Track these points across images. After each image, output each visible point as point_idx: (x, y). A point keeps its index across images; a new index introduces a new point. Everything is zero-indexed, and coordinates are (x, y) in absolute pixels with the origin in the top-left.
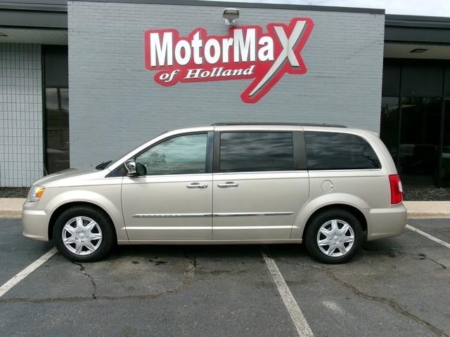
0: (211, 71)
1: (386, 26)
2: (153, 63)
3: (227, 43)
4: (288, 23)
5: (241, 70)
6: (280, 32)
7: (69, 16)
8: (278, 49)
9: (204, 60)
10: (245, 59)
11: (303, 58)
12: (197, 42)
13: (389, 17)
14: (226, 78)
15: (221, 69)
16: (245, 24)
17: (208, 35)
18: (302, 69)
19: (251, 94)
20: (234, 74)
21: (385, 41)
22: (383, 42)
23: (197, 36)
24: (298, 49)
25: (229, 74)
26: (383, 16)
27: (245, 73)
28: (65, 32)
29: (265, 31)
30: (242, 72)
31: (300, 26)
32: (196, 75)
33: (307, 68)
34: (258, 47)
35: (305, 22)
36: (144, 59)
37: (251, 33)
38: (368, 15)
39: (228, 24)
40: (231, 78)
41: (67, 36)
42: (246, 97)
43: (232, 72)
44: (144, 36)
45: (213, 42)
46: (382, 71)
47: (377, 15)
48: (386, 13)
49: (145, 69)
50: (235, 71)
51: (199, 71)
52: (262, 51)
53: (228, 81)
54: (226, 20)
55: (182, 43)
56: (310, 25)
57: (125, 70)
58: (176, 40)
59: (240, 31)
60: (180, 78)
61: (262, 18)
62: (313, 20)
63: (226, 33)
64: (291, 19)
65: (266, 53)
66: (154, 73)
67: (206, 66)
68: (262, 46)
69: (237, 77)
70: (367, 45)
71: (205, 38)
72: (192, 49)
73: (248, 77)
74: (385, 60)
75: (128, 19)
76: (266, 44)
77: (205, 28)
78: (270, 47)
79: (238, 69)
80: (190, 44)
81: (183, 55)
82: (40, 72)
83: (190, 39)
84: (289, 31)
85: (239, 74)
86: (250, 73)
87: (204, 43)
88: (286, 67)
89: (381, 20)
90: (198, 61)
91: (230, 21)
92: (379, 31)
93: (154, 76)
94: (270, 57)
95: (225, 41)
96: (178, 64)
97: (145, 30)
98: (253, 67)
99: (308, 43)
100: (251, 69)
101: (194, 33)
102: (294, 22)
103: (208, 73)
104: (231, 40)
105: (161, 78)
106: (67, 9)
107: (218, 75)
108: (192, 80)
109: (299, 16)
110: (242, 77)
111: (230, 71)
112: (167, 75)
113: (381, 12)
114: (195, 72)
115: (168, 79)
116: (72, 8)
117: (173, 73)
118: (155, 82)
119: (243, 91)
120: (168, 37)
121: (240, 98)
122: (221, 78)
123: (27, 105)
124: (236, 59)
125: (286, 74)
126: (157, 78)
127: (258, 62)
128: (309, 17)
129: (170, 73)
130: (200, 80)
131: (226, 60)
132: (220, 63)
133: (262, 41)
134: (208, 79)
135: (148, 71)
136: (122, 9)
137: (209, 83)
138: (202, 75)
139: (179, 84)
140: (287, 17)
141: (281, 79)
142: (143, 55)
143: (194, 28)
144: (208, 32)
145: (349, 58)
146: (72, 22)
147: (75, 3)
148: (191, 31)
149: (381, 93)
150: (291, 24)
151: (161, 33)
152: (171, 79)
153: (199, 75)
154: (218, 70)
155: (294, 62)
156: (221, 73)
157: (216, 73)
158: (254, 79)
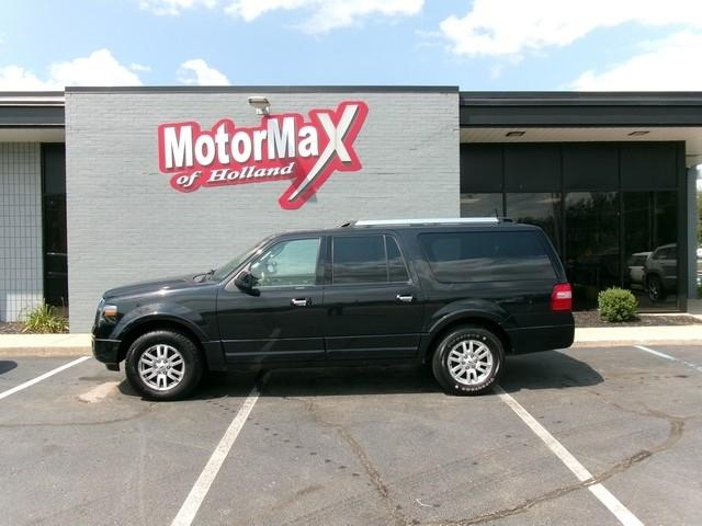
0: (240, 172)
1: (461, 106)
2: (169, 164)
3: (259, 136)
4: (335, 108)
5: (277, 169)
6: (325, 119)
7: (67, 111)
8: (323, 140)
9: (231, 158)
10: (282, 155)
11: (356, 151)
12: (222, 136)
13: (463, 95)
14: (260, 179)
15: (252, 168)
16: (281, 112)
17: (236, 128)
18: (354, 165)
19: (291, 198)
20: (269, 174)
21: (461, 125)
22: (458, 128)
23: (221, 129)
24: (349, 139)
25: (262, 174)
26: (457, 96)
27: (283, 172)
28: (62, 131)
29: (307, 119)
30: (279, 171)
31: (350, 112)
32: (222, 177)
33: (361, 163)
34: (298, 139)
35: (356, 106)
37: (289, 123)
38: (438, 95)
39: (261, 113)
40: (264, 179)
41: (64, 135)
42: (286, 203)
43: (266, 172)
44: (157, 131)
45: (242, 136)
46: (458, 162)
47: (449, 95)
48: (461, 90)
49: (159, 172)
50: (270, 171)
51: (225, 171)
52: (303, 144)
54: (258, 110)
55: (204, 139)
56: (362, 111)
59: (275, 121)
60: (202, 181)
61: (302, 103)
62: (368, 104)
64: (338, 104)
65: (308, 147)
66: (171, 176)
67: (234, 165)
68: (303, 138)
69: (272, 178)
70: (438, 131)
71: (231, 130)
72: (216, 145)
73: (286, 177)
74: (461, 145)
75: (137, 112)
76: (308, 135)
77: (233, 120)
78: (314, 139)
79: (274, 167)
80: (214, 139)
81: (205, 152)
83: (213, 133)
84: (336, 118)
85: (276, 173)
86: (289, 171)
87: (231, 138)
88: (334, 163)
89: (454, 99)
90: (224, 159)
91: (263, 110)
92: (452, 113)
93: (170, 179)
94: (314, 151)
95: (257, 134)
96: (199, 164)
97: (159, 125)
98: (292, 164)
99: (362, 133)
100: (290, 168)
101: (218, 125)
102: (343, 107)
103: (237, 174)
104: (264, 132)
105: (179, 181)
106: (63, 103)
107: (249, 175)
108: (217, 183)
109: (349, 100)
110: (278, 177)
111: (264, 170)
112: (186, 179)
113: (454, 89)
114: (220, 173)
115: (187, 182)
116: (70, 102)
117: (194, 176)
118: (171, 187)
119: (281, 195)
120: (186, 132)
121: (277, 202)
122: (252, 179)
123: (23, 218)
124: (271, 156)
125: (336, 171)
126: (173, 182)
127: (298, 159)
128: (361, 100)
129: (189, 175)
131: (258, 157)
132: (250, 161)
133: (303, 133)
137: (238, 187)
139: (202, 189)
140: (333, 100)
141: (330, 178)
142: (157, 154)
143: (217, 120)
144: (235, 123)
145: (415, 149)
146: (70, 118)
147: (73, 95)
148: (214, 124)
149: (459, 191)
150: (338, 110)
151: (178, 127)
152: (190, 183)
153: (226, 177)
154: (248, 170)
155: (344, 156)
156: (253, 173)
157: (246, 174)
158: (294, 179)
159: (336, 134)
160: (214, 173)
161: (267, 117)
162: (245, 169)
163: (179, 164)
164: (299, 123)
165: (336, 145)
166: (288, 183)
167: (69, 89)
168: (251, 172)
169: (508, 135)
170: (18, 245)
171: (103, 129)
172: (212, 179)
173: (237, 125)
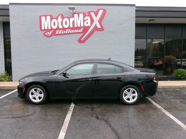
0: (66, 31)
1: (136, 11)
2: (43, 28)
3: (72, 20)
4: (96, 11)
5: (77, 30)
6: (93, 14)
7: (10, 11)
8: (92, 21)
9: (63, 26)
10: (79, 26)
11: (103, 25)
12: (60, 20)
15: (69, 30)
16: (79, 12)
17: (64, 17)
18: (102, 29)
19: (82, 40)
21: (136, 17)
23: (60, 17)
24: (100, 21)
25: (73, 32)
27: (79, 31)
28: (8, 17)
29: (87, 14)
30: (78, 31)
31: (101, 12)
32: (60, 33)
33: (104, 28)
34: (84, 21)
35: (103, 10)
36: (39, 27)
37: (81, 15)
38: (129, 7)
40: (74, 33)
41: (9, 19)
42: (80, 41)
43: (74, 31)
44: (39, 18)
45: (66, 19)
46: (135, 29)
47: (132, 7)
48: (136, 6)
49: (40, 31)
50: (75, 31)
51: (61, 31)
52: (86, 22)
53: (73, 35)
54: (71, 11)
55: (54, 20)
56: (105, 12)
57: (32, 31)
59: (77, 14)
60: (54, 34)
61: (86, 9)
62: (106, 10)
63: (71, 16)
65: (87, 23)
66: (43, 32)
67: (64, 29)
68: (85, 20)
69: (76, 33)
70: (129, 19)
71: (63, 18)
72: (58, 22)
73: (80, 33)
74: (136, 24)
75: (32, 11)
76: (87, 19)
77: (63, 14)
78: (89, 21)
79: (77, 29)
80: (57, 20)
81: (54, 25)
83: (57, 18)
84: (96, 14)
86: (81, 31)
87: (63, 20)
89: (134, 9)
91: (73, 11)
92: (133, 13)
93: (43, 33)
94: (89, 24)
95: (71, 19)
96: (52, 28)
97: (40, 15)
98: (82, 29)
99: (104, 19)
100: (82, 30)
101: (59, 16)
102: (98, 10)
103: (65, 32)
104: (73, 18)
105: (46, 34)
106: (9, 8)
107: (69, 32)
108: (59, 35)
109: (101, 8)
111: (73, 31)
112: (49, 33)
113: (134, 5)
114: (59, 31)
115: (49, 34)
116: (11, 8)
117: (51, 32)
118: (43, 36)
120: (48, 18)
121: (77, 41)
122: (70, 33)
124: (76, 26)
125: (96, 31)
126: (44, 34)
127: (84, 27)
128: (104, 8)
129: (49, 32)
131: (71, 26)
132: (69, 28)
133: (86, 18)
134: (65, 34)
136: (31, 7)
137: (65, 36)
138: (62, 33)
139: (53, 36)
140: (96, 8)
141: (94, 33)
142: (39, 25)
143: (59, 14)
144: (64, 15)
145: (121, 24)
146: (11, 13)
147: (12, 6)
148: (57, 15)
149: (135, 38)
150: (97, 12)
151: (46, 16)
152: (50, 34)
155: (99, 26)
156: (70, 31)
157: (68, 31)
158: (83, 33)
160: (57, 31)
161: (74, 13)
162: (67, 30)
163: (46, 28)
164: (85, 16)
165: (96, 23)
166: (81, 35)
167: (11, 4)
168: (69, 31)
169: (150, 20)
171: (22, 17)
172: (57, 33)
173: (65, 16)
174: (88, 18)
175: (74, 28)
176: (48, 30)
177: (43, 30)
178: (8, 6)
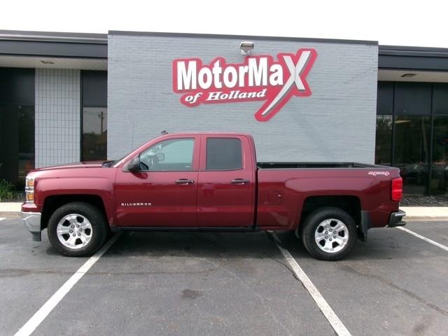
0: (229, 94)
1: (379, 55)
2: (180, 87)
3: (243, 70)
4: (295, 53)
5: (255, 93)
6: (288, 60)
7: (109, 48)
8: (287, 75)
9: (223, 84)
10: (258, 84)
11: (308, 83)
12: (217, 69)
13: (381, 48)
14: (243, 100)
15: (237, 92)
16: (258, 54)
18: (307, 92)
19: (263, 114)
20: (249, 97)
21: (379, 68)
22: (377, 69)
23: (217, 64)
24: (303, 75)
25: (244, 97)
26: (377, 47)
27: (258, 96)
28: (104, 61)
29: (276, 60)
31: (305, 56)
32: (217, 98)
33: (312, 91)
34: (270, 73)
35: (309, 52)
36: (172, 84)
38: (364, 46)
39: (244, 53)
40: (246, 100)
41: (107, 64)
42: (259, 117)
43: (247, 95)
44: (172, 64)
45: (231, 69)
46: (376, 94)
47: (372, 47)
48: (379, 44)
49: (173, 92)
50: (250, 94)
51: (218, 93)
52: (272, 77)
53: (244, 103)
54: (242, 51)
55: (205, 71)
56: (314, 55)
57: (155, 93)
58: (199, 67)
59: (254, 59)
60: (203, 99)
61: (273, 48)
62: (317, 51)
63: (242, 62)
64: (297, 50)
65: (276, 79)
66: (180, 95)
67: (225, 90)
68: (273, 73)
69: (251, 99)
70: (364, 71)
71: (224, 65)
72: (213, 75)
73: (261, 99)
74: (380, 83)
75: (158, 50)
76: (276, 71)
77: (225, 58)
78: (280, 74)
79: (252, 92)
80: (211, 70)
81: (205, 79)
82: (79, 93)
83: (211, 67)
84: (295, 61)
85: (254, 96)
86: (262, 95)
87: (223, 71)
88: (294, 90)
89: (375, 50)
90: (218, 85)
91: (246, 52)
92: (373, 59)
93: (180, 98)
94: (280, 82)
95: (241, 68)
96: (200, 87)
97: (174, 59)
98: (265, 91)
99: (313, 70)
100: (264, 93)
101: (215, 61)
102: (300, 52)
103: (227, 95)
104: (246, 67)
105: (186, 99)
106: (107, 41)
107: (235, 97)
109: (304, 47)
110: (256, 99)
111: (245, 94)
113: (375, 43)
114: (215, 94)
115: (192, 100)
116: (112, 41)
117: (197, 96)
118: (181, 104)
119: (256, 111)
120: (193, 65)
121: (254, 117)
124: (251, 84)
125: (294, 96)
126: (183, 100)
127: (269, 86)
128: (313, 48)
129: (194, 95)
130: (220, 101)
131: (242, 84)
133: (273, 68)
135: (175, 94)
136: (154, 41)
138: (222, 98)
139: (202, 105)
140: (294, 48)
141: (289, 101)
142: (172, 81)
143: (215, 58)
144: (226, 60)
145: (348, 83)
146: (111, 53)
147: (114, 36)
148: (212, 60)
149: (376, 113)
150: (297, 54)
151: (187, 62)
152: (194, 101)
153: (219, 97)
154: (235, 93)
155: (301, 86)
156: (238, 96)
157: (233, 96)
158: (266, 101)
159: (295, 70)
160: (211, 94)
161: (248, 57)
162: (232, 92)
163: (187, 87)
164: (270, 63)
165: (295, 78)
166: (262, 103)
167: (111, 33)
169: (404, 76)
170: (63, 141)
171: (134, 62)
172: (210, 99)
173: (228, 62)
174: (279, 67)
175: (247, 89)
176: (191, 92)
177: (180, 91)
178: (105, 36)
